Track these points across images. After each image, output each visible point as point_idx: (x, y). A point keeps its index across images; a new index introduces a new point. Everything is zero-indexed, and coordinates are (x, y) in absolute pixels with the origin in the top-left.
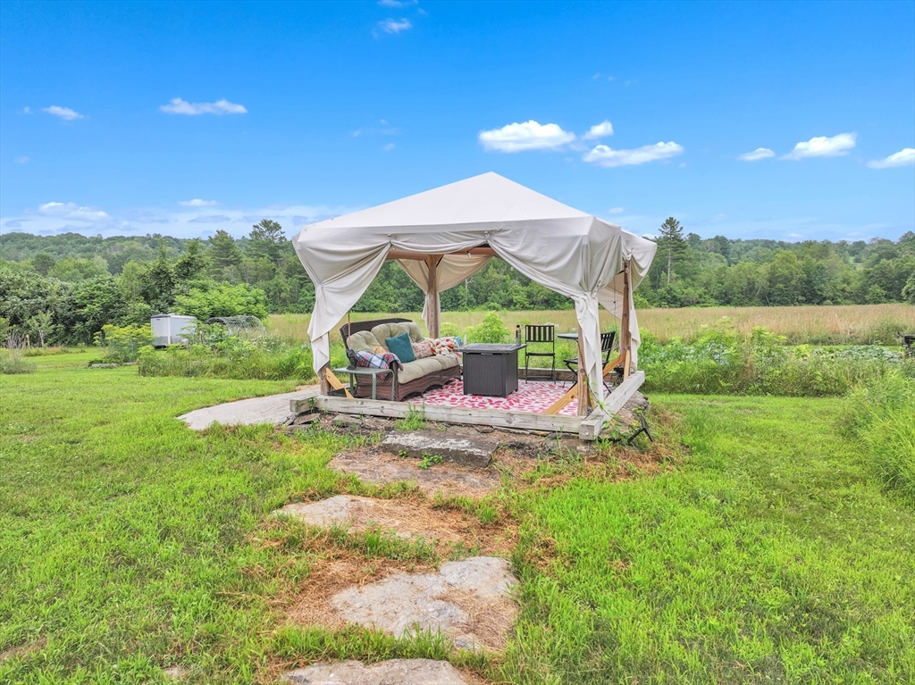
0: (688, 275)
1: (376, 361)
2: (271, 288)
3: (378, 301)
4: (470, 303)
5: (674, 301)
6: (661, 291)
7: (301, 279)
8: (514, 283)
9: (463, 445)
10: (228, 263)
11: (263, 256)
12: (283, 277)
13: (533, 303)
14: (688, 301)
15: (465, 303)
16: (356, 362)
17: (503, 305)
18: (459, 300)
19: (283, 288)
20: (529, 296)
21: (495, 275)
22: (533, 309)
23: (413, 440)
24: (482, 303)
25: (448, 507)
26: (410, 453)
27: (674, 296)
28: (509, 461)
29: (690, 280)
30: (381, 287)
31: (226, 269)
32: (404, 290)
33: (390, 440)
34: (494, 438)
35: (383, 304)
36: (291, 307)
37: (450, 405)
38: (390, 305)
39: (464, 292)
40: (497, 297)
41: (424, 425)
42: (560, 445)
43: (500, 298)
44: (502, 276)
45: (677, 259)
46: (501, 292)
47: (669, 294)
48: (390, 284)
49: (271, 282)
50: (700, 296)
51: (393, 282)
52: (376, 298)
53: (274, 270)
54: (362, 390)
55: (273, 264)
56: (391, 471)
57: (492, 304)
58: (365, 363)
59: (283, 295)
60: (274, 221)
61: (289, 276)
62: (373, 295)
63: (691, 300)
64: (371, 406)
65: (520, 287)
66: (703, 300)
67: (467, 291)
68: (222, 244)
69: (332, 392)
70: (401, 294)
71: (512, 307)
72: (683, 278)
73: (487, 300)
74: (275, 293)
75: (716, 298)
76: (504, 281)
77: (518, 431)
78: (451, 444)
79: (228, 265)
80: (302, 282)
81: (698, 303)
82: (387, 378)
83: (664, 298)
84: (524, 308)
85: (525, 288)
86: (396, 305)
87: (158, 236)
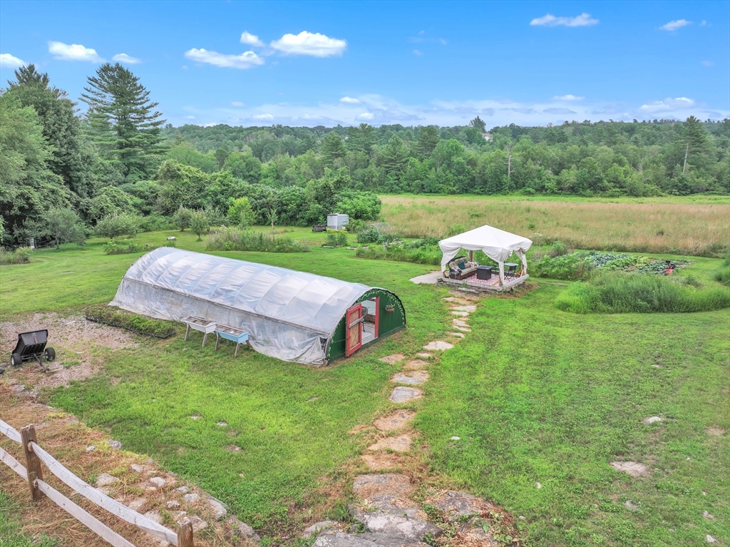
0: (703, 166)
1: (456, 270)
2: (366, 174)
3: (441, 185)
4: (511, 188)
5: (685, 189)
6: (675, 179)
7: (387, 167)
8: (547, 173)
9: (474, 291)
10: (337, 156)
11: (361, 151)
12: (374, 166)
13: (561, 189)
14: (698, 189)
15: (507, 188)
16: (451, 270)
17: (537, 190)
18: (502, 185)
19: (374, 175)
20: (559, 183)
21: (532, 166)
22: (560, 194)
23: (464, 289)
24: (521, 188)
25: (469, 300)
26: (463, 291)
27: (685, 185)
28: (483, 294)
29: (703, 170)
30: (444, 175)
31: (336, 160)
32: (461, 177)
33: (459, 289)
34: (480, 290)
35: (445, 187)
36: (379, 188)
37: (473, 281)
38: (450, 188)
39: (507, 179)
40: (532, 183)
41: (466, 286)
42: (493, 292)
43: (535, 184)
44: (538, 167)
45: (694, 152)
46: (536, 180)
47: (680, 182)
48: (451, 172)
49: (366, 170)
50: (710, 185)
51: (453, 171)
52: (440, 183)
53: (368, 160)
54: (452, 276)
55: (367, 156)
56: (460, 294)
57: (528, 189)
58: (453, 271)
59: (374, 179)
60: (369, 124)
61: (378, 165)
62: (438, 180)
63: (700, 188)
64: (455, 281)
65: (552, 176)
66: (712, 188)
67: (509, 178)
68: (334, 142)
69: (446, 277)
70: (459, 180)
71: (544, 192)
72: (698, 168)
73: (524, 186)
74: (369, 178)
75: (726, 186)
76: (539, 171)
77: (486, 289)
78: (471, 290)
79: (336, 157)
80: (387, 170)
81: (707, 190)
82: (458, 275)
83: (676, 186)
84: (553, 193)
85: (556, 177)
86: (454, 188)
87: (280, 126)
